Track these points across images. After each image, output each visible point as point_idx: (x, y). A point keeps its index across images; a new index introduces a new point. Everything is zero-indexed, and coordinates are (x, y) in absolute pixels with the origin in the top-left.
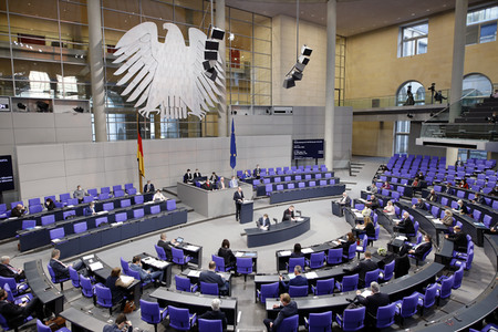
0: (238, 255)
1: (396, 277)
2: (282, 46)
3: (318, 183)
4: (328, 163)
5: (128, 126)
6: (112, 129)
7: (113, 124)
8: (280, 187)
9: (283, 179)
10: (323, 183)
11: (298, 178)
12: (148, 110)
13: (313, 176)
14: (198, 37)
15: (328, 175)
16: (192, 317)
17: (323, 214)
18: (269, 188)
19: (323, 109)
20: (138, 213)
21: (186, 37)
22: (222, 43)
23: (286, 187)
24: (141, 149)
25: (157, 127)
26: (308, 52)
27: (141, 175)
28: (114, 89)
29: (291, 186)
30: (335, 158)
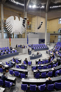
0: (28, 61)
1: (58, 66)
2: (37, 21)
3: (44, 47)
4: (45, 43)
5: (8, 36)
6: (5, 36)
7: (5, 35)
8: (36, 48)
9: (37, 46)
10: (45, 47)
11: (40, 46)
12: (12, 33)
13: (43, 46)
14: (22, 19)
15: (45, 46)
16: (19, 73)
17: (45, 53)
18: (34, 48)
19: (45, 33)
20: (9, 53)
21: (19, 19)
22: (26, 20)
23: (37, 48)
24: (10, 40)
25: (13, 36)
26: (42, 22)
27: (10, 45)
28: (5, 29)
29: (39, 48)
30: (47, 43)
